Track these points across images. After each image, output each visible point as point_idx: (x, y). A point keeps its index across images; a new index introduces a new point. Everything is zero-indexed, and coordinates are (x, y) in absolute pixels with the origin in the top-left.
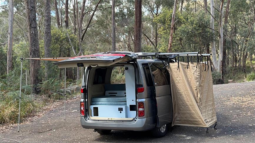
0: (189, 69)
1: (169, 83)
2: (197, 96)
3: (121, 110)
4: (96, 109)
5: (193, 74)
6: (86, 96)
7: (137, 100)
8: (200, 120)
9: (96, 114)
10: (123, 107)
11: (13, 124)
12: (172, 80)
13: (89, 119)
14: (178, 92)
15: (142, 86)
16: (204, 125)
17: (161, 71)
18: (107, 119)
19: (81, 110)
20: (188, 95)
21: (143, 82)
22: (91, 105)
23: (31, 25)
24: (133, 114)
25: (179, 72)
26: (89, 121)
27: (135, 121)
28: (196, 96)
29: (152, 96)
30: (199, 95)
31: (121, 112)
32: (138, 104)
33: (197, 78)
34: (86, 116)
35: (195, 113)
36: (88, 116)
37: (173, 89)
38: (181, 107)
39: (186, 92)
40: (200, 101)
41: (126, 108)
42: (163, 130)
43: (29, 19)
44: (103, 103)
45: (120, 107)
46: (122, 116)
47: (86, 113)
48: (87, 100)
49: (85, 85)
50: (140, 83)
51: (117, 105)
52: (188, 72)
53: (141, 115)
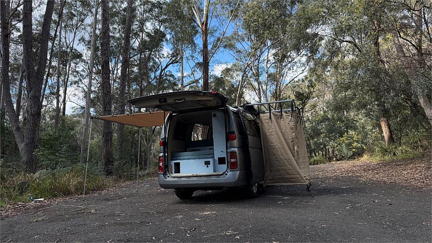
0: (282, 119)
1: (260, 137)
2: (294, 149)
3: (207, 163)
4: (177, 165)
5: (288, 123)
6: (166, 150)
7: (228, 151)
8: (298, 176)
9: (178, 170)
10: (211, 160)
11: (78, 195)
12: (263, 133)
13: (168, 177)
14: (270, 146)
15: (233, 133)
16: (303, 181)
17: (250, 123)
18: (191, 175)
19: (160, 167)
20: (284, 148)
21: (234, 128)
22: (172, 160)
23: (105, 108)
24: (223, 168)
25: (271, 122)
26: (169, 179)
27: (226, 174)
28: (292, 148)
29: (244, 146)
30: (295, 148)
31: (208, 167)
32: (229, 154)
33: (292, 129)
34: (165, 174)
35: (292, 168)
36: (168, 173)
37: (264, 143)
38: (274, 163)
39: (280, 145)
40: (298, 154)
41: (214, 161)
42: (255, 190)
43: (104, 102)
44: (186, 157)
45: (206, 160)
46: (209, 171)
47: (166, 170)
48: (166, 154)
49: (165, 138)
50: (232, 130)
51: (203, 158)
52: (282, 122)
53: (233, 166)
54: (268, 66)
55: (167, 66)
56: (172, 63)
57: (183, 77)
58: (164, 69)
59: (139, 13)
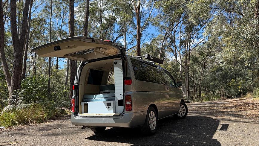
3: (109, 105)
4: (86, 106)
10: (112, 102)
13: (78, 116)
15: (130, 78)
26: (78, 118)
34: (75, 113)
41: (115, 103)
42: (153, 127)
45: (108, 102)
47: (76, 110)
50: (128, 76)
53: (128, 109)
54: (181, 36)
55: (117, 38)
56: (120, 36)
57: (126, 45)
58: (115, 40)
59: (99, 6)
